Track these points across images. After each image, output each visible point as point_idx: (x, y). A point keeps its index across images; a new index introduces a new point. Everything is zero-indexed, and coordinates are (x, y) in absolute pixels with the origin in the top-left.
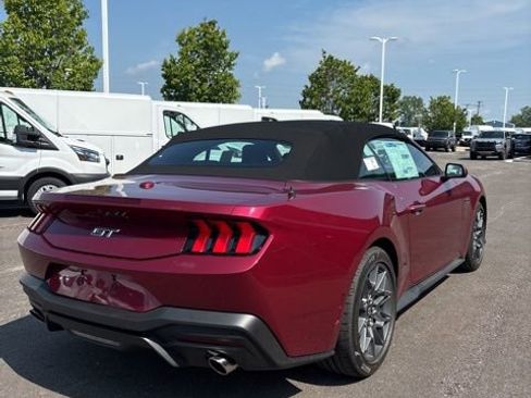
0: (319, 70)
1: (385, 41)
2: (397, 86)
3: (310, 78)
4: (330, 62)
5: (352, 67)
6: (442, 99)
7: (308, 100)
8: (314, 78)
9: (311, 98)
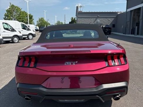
0: (9, 8)
1: (28, 1)
2: (32, 15)
3: (7, 11)
4: (13, 6)
5: (20, 8)
6: (42, 18)
7: (6, 17)
8: (8, 11)
9: (8, 17)
